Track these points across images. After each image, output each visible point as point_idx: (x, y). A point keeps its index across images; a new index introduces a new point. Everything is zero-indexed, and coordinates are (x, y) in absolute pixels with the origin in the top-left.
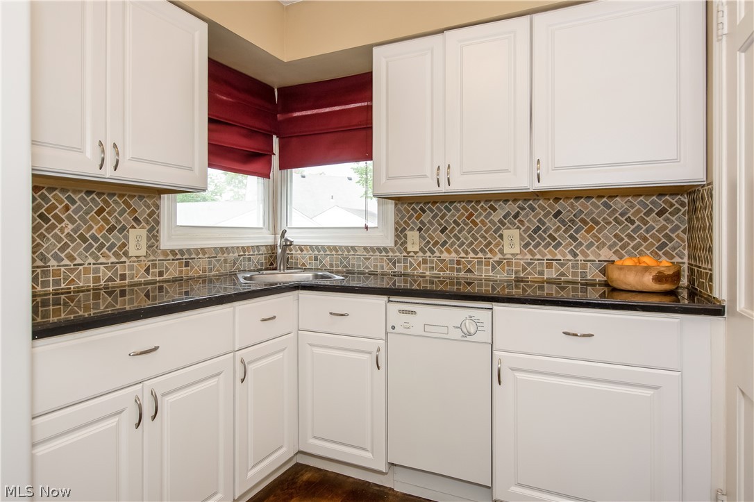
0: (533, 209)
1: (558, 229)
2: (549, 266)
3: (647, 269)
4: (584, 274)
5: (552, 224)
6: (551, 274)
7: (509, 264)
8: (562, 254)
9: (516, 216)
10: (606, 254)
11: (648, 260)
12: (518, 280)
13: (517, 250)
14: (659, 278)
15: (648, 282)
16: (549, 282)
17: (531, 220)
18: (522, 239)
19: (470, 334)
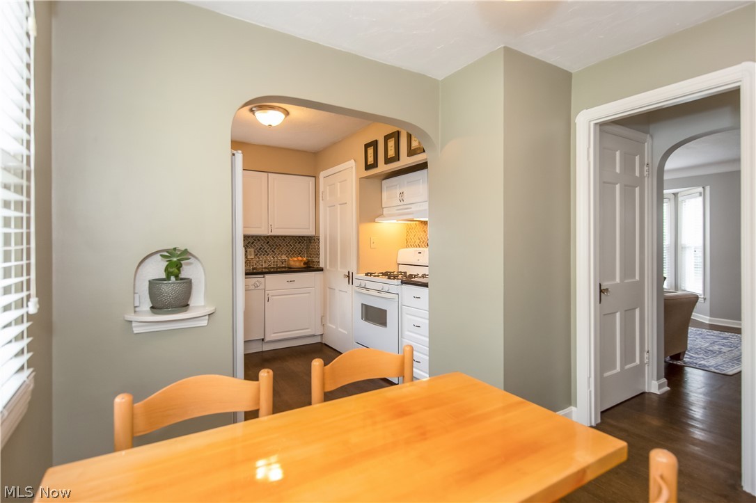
0: (259, 240)
1: (268, 248)
2: (265, 262)
3: (301, 261)
4: (277, 264)
5: (266, 246)
6: (265, 265)
7: (250, 263)
8: (270, 258)
9: (252, 243)
10: (284, 257)
11: (300, 258)
12: (253, 269)
13: (253, 257)
14: (305, 264)
15: (302, 265)
16: (265, 268)
17: (258, 245)
18: (255, 252)
19: (257, 287)
